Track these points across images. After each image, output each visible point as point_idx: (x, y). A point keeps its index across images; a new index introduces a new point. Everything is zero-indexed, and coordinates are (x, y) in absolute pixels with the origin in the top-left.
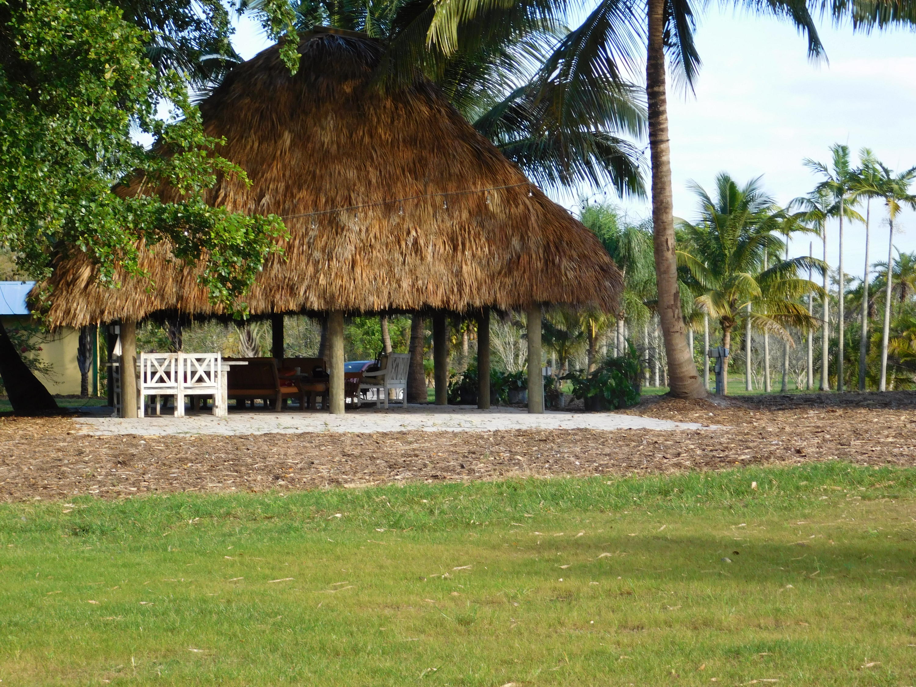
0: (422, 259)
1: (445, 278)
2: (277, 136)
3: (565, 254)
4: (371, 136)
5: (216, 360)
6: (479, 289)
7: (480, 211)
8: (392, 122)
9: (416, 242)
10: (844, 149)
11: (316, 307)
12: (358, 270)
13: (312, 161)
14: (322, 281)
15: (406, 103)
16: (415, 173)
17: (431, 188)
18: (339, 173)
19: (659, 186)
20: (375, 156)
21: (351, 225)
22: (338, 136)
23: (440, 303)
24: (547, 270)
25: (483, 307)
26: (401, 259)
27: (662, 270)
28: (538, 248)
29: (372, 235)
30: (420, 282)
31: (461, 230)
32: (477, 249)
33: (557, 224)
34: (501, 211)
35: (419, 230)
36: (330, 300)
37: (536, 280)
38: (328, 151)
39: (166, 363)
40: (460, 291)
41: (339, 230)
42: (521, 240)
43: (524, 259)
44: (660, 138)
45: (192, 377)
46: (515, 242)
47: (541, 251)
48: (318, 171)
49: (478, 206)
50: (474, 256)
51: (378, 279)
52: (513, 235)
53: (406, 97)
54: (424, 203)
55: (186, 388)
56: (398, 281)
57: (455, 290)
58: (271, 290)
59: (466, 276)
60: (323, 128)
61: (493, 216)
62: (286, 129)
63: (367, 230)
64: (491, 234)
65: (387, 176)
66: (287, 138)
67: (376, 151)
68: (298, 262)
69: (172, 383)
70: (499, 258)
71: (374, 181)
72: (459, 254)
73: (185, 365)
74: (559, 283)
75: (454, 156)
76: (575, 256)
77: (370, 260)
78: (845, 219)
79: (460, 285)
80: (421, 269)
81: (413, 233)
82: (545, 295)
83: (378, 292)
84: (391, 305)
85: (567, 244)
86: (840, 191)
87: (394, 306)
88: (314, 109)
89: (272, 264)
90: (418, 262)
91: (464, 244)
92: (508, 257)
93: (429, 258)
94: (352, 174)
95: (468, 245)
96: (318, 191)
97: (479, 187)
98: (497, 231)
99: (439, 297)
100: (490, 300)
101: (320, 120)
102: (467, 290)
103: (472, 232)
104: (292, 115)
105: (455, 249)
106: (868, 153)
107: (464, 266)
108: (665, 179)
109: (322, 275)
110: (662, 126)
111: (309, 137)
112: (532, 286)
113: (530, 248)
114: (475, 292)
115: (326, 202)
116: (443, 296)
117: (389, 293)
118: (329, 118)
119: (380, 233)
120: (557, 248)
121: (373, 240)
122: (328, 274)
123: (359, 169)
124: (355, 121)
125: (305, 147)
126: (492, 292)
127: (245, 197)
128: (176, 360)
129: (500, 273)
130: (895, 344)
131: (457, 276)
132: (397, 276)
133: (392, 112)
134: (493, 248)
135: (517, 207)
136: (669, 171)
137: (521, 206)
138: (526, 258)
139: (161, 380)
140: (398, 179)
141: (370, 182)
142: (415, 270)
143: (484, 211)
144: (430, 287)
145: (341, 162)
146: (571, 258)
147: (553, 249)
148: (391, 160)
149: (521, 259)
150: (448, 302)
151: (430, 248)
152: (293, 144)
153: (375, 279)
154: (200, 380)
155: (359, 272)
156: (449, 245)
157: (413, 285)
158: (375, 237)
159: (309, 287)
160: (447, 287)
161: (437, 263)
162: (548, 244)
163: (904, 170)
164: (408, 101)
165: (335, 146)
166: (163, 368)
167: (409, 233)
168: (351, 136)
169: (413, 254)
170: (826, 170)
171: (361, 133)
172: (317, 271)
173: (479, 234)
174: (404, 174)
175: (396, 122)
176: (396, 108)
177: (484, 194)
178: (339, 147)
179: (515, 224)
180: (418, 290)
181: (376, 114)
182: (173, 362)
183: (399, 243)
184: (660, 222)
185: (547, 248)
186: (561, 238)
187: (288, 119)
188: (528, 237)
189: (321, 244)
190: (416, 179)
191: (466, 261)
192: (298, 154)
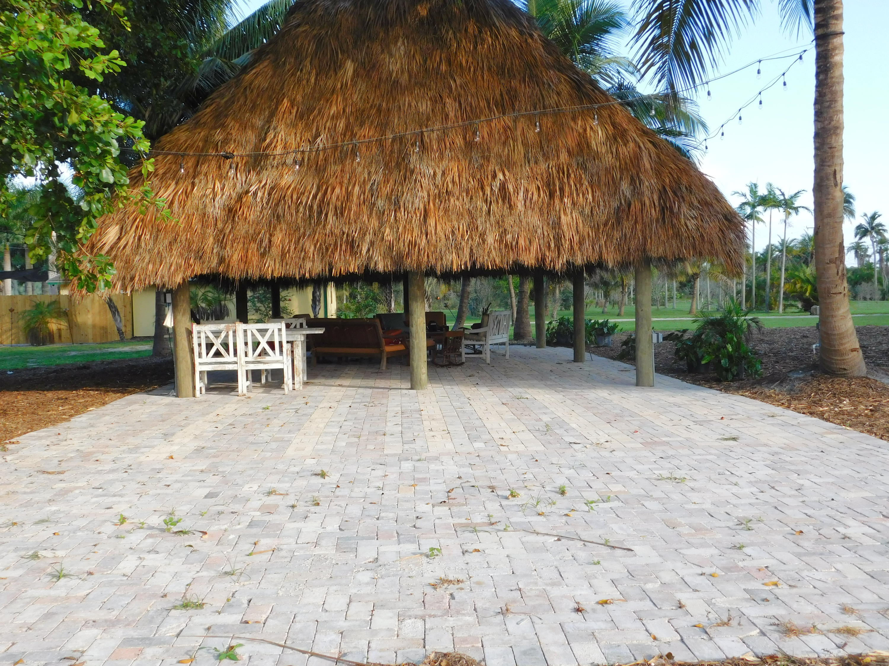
0: (511, 207)
1: (539, 231)
2: (338, 66)
3: (684, 200)
4: (449, 63)
5: (280, 330)
6: (581, 243)
7: (582, 151)
8: (475, 48)
9: (503, 188)
10: (755, 185)
11: (381, 267)
12: (431, 222)
13: (378, 93)
14: (389, 235)
15: (491, 26)
16: (503, 106)
17: (522, 124)
18: (410, 105)
19: (828, 97)
20: (453, 86)
21: (424, 168)
22: (409, 64)
23: (533, 262)
24: (663, 219)
25: (586, 265)
26: (485, 208)
27: (826, 212)
28: (652, 193)
29: (449, 179)
30: (509, 237)
31: (558, 172)
32: (578, 195)
33: (673, 166)
34: (607, 152)
35: (507, 173)
36: (399, 259)
37: (650, 232)
38: (396, 83)
39: (223, 335)
40: (558, 247)
41: (408, 174)
42: (631, 184)
43: (636, 206)
44: (832, 29)
45: (254, 350)
46: (625, 187)
47: (656, 197)
48: (384, 105)
49: (579, 145)
50: (574, 204)
51: (456, 232)
52: (621, 178)
53: (491, 18)
54: (514, 141)
55: (247, 362)
56: (482, 236)
57: (552, 245)
58: (327, 249)
59: (565, 228)
60: (391, 55)
61: (597, 156)
62: (348, 57)
63: (444, 173)
64: (595, 178)
65: (468, 109)
66: (350, 67)
67: (455, 81)
68: (358, 215)
69: (231, 358)
70: (605, 206)
71: (452, 115)
72: (557, 201)
73: (246, 336)
74: (677, 235)
75: (549, 85)
76: (696, 203)
77: (446, 211)
78: (755, 221)
79: (558, 239)
80: (509, 221)
81: (500, 176)
82: (661, 250)
83: (458, 249)
84: (474, 264)
85: (686, 188)
86: (754, 207)
87: (478, 266)
88: (381, 34)
89: (326, 215)
90: (506, 211)
91: (562, 190)
92: (615, 204)
93: (520, 206)
94: (425, 107)
95: (567, 189)
96: (383, 127)
97: (580, 122)
98: (602, 173)
99: (533, 255)
100: (594, 258)
101: (388, 46)
102: (567, 245)
103: (572, 176)
104: (355, 43)
105: (551, 196)
106: (771, 185)
107: (563, 216)
108: (836, 88)
109: (388, 230)
110: (836, 12)
111: (374, 66)
112: (645, 238)
113: (643, 193)
114: (576, 247)
115: (394, 140)
116: (537, 253)
117: (471, 250)
118: (399, 44)
119: (459, 176)
120: (675, 193)
121: (450, 185)
122: (394, 227)
123: (434, 101)
124: (430, 45)
125: (368, 76)
126: (597, 247)
127: (298, 139)
128: (234, 332)
129: (605, 225)
130: (787, 286)
131: (554, 228)
132: (480, 228)
133: (475, 36)
134: (598, 194)
135: (625, 145)
136: (841, 76)
137: (631, 145)
138: (639, 205)
139: (218, 354)
140: (481, 112)
141: (447, 116)
142: (503, 221)
143: (585, 150)
144: (522, 242)
145: (412, 93)
146: (691, 206)
147: (670, 194)
148: (473, 90)
149: (632, 206)
150: (543, 259)
151: (521, 194)
152: (356, 74)
153: (453, 232)
154: (264, 353)
155: (433, 223)
156: (544, 191)
157: (501, 241)
158: (453, 182)
159: (372, 243)
160: (541, 241)
161: (530, 212)
162: (664, 188)
163: (793, 193)
164: (494, 24)
165: (406, 75)
166: (220, 340)
167: (494, 176)
168: (425, 61)
169: (500, 201)
170: (745, 196)
171: (438, 59)
172: (381, 224)
173: (581, 178)
174: (489, 107)
175: (479, 47)
176: (480, 32)
177: (585, 130)
178: (410, 76)
179: (623, 166)
180: (506, 245)
181: (455, 38)
182: (231, 334)
183: (482, 188)
184: (826, 147)
185: (663, 193)
186: (678, 182)
187: (350, 47)
188: (640, 181)
189: (386, 190)
190: (504, 114)
191: (565, 210)
192: (362, 86)
